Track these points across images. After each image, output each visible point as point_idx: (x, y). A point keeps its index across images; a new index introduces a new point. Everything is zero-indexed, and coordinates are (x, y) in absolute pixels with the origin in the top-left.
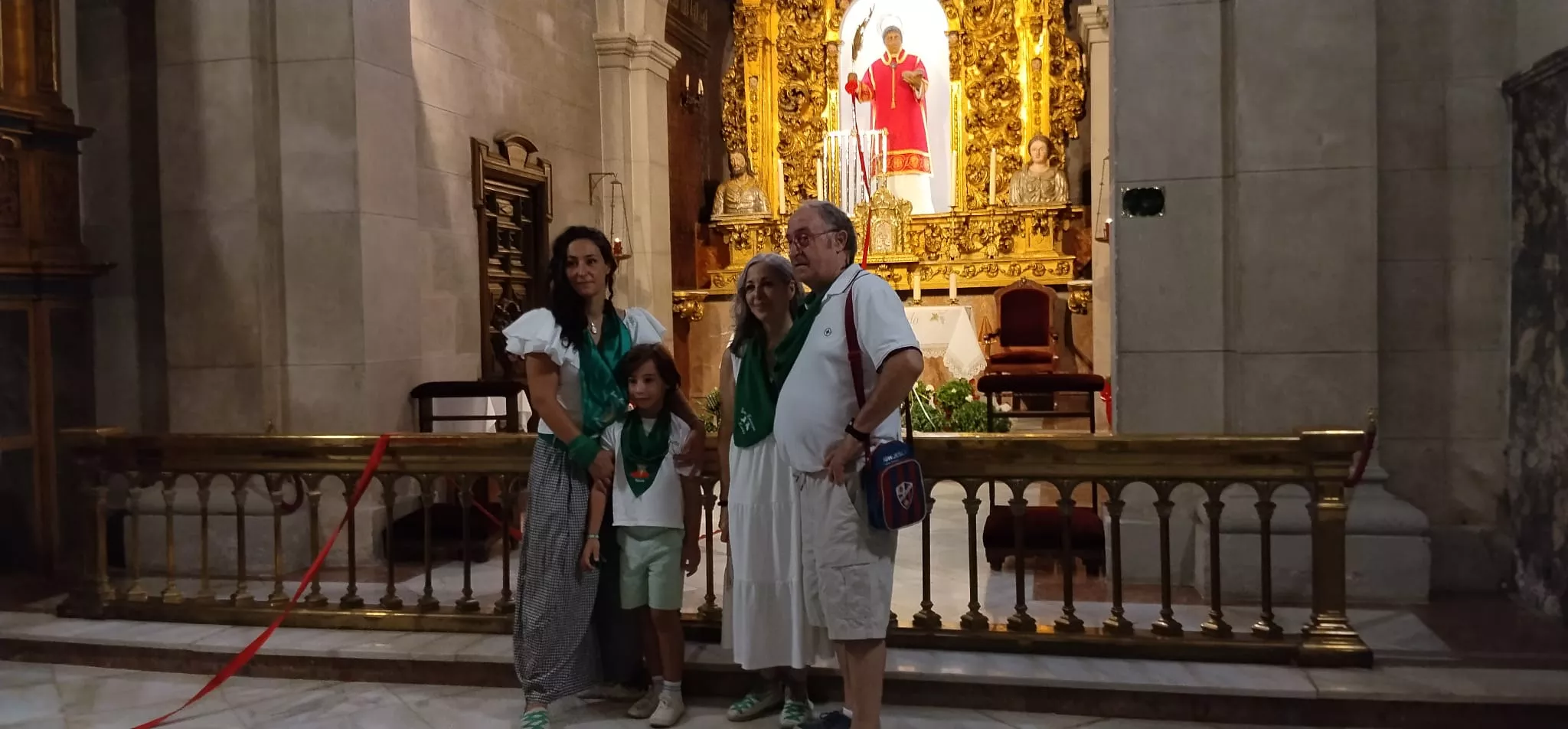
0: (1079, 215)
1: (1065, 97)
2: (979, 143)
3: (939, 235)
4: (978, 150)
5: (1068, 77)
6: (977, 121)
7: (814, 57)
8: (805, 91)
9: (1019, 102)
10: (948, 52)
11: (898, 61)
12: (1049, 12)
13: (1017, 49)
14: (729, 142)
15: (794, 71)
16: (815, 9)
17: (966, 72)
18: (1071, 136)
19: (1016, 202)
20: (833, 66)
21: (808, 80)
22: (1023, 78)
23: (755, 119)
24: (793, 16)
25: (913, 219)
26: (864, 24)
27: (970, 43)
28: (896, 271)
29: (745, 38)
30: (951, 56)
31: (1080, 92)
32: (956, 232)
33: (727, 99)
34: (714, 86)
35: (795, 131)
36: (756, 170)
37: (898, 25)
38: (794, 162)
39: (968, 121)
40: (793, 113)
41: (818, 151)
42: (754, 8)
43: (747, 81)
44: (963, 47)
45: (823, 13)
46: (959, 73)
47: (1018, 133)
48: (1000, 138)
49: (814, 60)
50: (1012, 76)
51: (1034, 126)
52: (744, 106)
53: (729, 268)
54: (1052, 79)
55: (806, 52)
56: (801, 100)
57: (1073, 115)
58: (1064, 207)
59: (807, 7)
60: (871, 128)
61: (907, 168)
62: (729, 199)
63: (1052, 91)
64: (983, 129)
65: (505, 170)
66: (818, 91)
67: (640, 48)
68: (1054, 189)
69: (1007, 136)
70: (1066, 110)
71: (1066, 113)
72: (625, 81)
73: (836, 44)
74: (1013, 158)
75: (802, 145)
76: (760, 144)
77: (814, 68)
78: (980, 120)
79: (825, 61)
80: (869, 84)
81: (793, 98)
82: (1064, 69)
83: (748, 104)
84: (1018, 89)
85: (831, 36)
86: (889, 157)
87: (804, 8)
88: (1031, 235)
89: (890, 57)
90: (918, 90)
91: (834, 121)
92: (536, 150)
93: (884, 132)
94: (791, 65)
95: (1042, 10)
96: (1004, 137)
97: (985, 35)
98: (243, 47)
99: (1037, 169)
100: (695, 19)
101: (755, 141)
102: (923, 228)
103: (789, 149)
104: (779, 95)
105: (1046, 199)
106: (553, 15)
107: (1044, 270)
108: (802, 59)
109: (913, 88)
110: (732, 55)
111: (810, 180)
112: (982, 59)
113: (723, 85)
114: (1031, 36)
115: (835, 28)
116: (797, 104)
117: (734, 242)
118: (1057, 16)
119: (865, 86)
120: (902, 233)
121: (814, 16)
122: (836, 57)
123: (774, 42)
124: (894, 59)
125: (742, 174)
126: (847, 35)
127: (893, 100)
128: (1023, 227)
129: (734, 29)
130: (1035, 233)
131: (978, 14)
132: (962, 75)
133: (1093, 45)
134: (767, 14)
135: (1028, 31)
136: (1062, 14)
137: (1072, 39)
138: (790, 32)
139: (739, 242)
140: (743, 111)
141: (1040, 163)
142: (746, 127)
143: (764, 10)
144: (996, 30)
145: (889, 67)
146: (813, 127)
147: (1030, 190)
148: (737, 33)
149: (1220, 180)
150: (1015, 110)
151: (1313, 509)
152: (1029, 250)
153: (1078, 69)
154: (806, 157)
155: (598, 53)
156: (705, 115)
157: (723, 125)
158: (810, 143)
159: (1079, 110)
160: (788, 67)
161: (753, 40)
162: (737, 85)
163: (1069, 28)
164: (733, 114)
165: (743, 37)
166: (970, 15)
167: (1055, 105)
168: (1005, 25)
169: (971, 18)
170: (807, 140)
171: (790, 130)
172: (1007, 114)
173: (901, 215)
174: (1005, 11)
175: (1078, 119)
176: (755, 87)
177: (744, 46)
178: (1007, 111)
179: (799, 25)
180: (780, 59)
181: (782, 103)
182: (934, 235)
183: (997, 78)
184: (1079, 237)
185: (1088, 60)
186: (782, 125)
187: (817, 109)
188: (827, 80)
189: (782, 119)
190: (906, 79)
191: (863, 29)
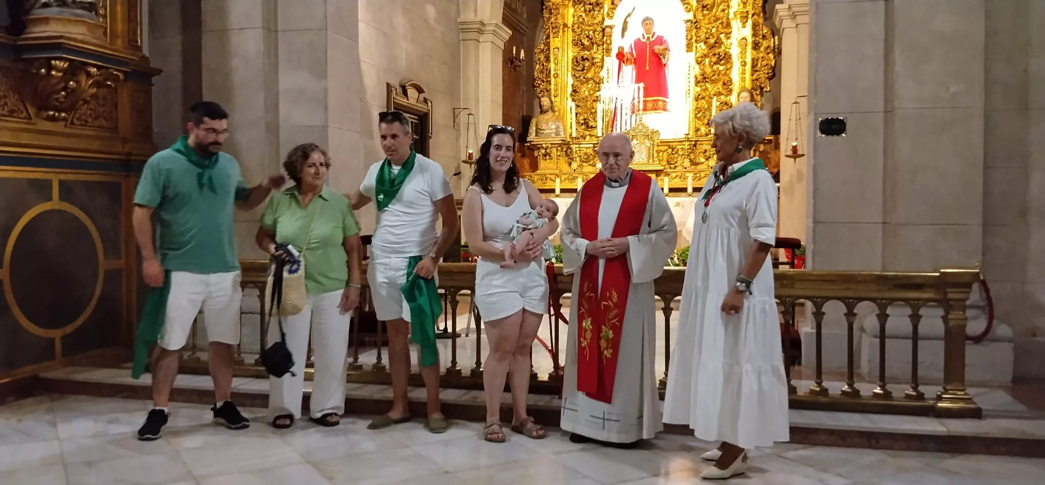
0: (770, 141)
1: (762, 64)
3: (677, 153)
4: (703, 98)
5: (764, 51)
6: (703, 79)
7: (596, 36)
8: (590, 58)
9: (731, 67)
10: (685, 34)
11: (651, 39)
12: (753, 9)
13: (731, 33)
14: (539, 90)
15: (583, 44)
16: (598, 5)
17: (696, 47)
18: (765, 90)
20: (608, 42)
21: (592, 51)
22: (735, 51)
23: (556, 76)
24: (583, 9)
25: (661, 142)
26: (629, 15)
27: (700, 28)
29: (552, 23)
30: (687, 36)
31: (772, 61)
32: (688, 151)
33: (538, 62)
34: (530, 54)
35: (582, 83)
36: (556, 109)
37: (650, 16)
38: (581, 104)
39: (697, 79)
40: (581, 72)
41: (597, 97)
42: (558, 4)
43: (552, 50)
44: (695, 30)
45: (602, 7)
46: (692, 48)
47: (730, 87)
48: (718, 90)
49: (596, 38)
50: (727, 50)
51: (741, 83)
52: (549, 67)
53: (538, 172)
54: (754, 52)
55: (591, 33)
56: (587, 64)
57: (767, 76)
59: (593, 3)
60: (632, 83)
61: (655, 109)
62: (539, 127)
63: (753, 60)
64: (707, 84)
65: (405, 104)
66: (598, 58)
67: (487, 28)
69: (723, 89)
70: (762, 73)
71: (763, 75)
72: (477, 48)
73: (611, 27)
74: (726, 104)
75: (587, 93)
76: (559, 92)
77: (596, 43)
78: (705, 78)
79: (603, 38)
80: (631, 54)
81: (582, 62)
82: (762, 46)
83: (552, 66)
84: (731, 59)
85: (607, 22)
86: (644, 101)
87: (590, 4)
89: (646, 36)
90: (664, 58)
91: (608, 78)
92: (424, 92)
93: (642, 85)
94: (581, 41)
95: (748, 7)
96: (721, 89)
97: (710, 23)
98: (258, 21)
100: (519, 10)
101: (556, 90)
102: (666, 148)
103: (578, 96)
104: (573, 60)
106: (434, 5)
108: (588, 37)
109: (661, 57)
110: (542, 34)
111: (591, 116)
112: (707, 38)
113: (536, 53)
114: (740, 24)
115: (610, 17)
116: (584, 66)
117: (541, 156)
118: (757, 11)
119: (629, 56)
120: (653, 151)
121: (597, 9)
122: (610, 36)
123: (570, 25)
124: (648, 38)
125: (548, 111)
126: (616, 22)
127: (647, 64)
129: (543, 18)
131: (705, 9)
132: (694, 49)
133: (785, 30)
134: (566, 8)
135: (739, 20)
136: (761, 10)
137: (767, 27)
138: (581, 20)
139: (545, 155)
140: (548, 70)
142: (550, 81)
143: (564, 5)
144: (717, 20)
145: (645, 43)
146: (594, 81)
148: (546, 20)
149: (882, 114)
150: (728, 72)
151: (945, 319)
153: (772, 45)
154: (590, 101)
155: (461, 31)
156: (524, 73)
157: (535, 80)
158: (592, 92)
159: (771, 73)
160: (579, 42)
161: (556, 24)
162: (545, 54)
163: (765, 19)
164: (542, 72)
165: (550, 22)
166: (700, 10)
167: (755, 69)
168: (723, 18)
169: (700, 12)
170: (590, 89)
171: (579, 83)
172: (723, 75)
173: (653, 139)
174: (723, 8)
175: (770, 79)
176: (557, 55)
177: (551, 28)
178: (723, 73)
179: (587, 15)
180: (573, 37)
181: (574, 65)
182: (673, 152)
183: (717, 51)
184: (769, 156)
185: (780, 40)
186: (574, 80)
187: (597, 70)
188: (604, 51)
189: (574, 76)
190: (656, 51)
191: (629, 18)
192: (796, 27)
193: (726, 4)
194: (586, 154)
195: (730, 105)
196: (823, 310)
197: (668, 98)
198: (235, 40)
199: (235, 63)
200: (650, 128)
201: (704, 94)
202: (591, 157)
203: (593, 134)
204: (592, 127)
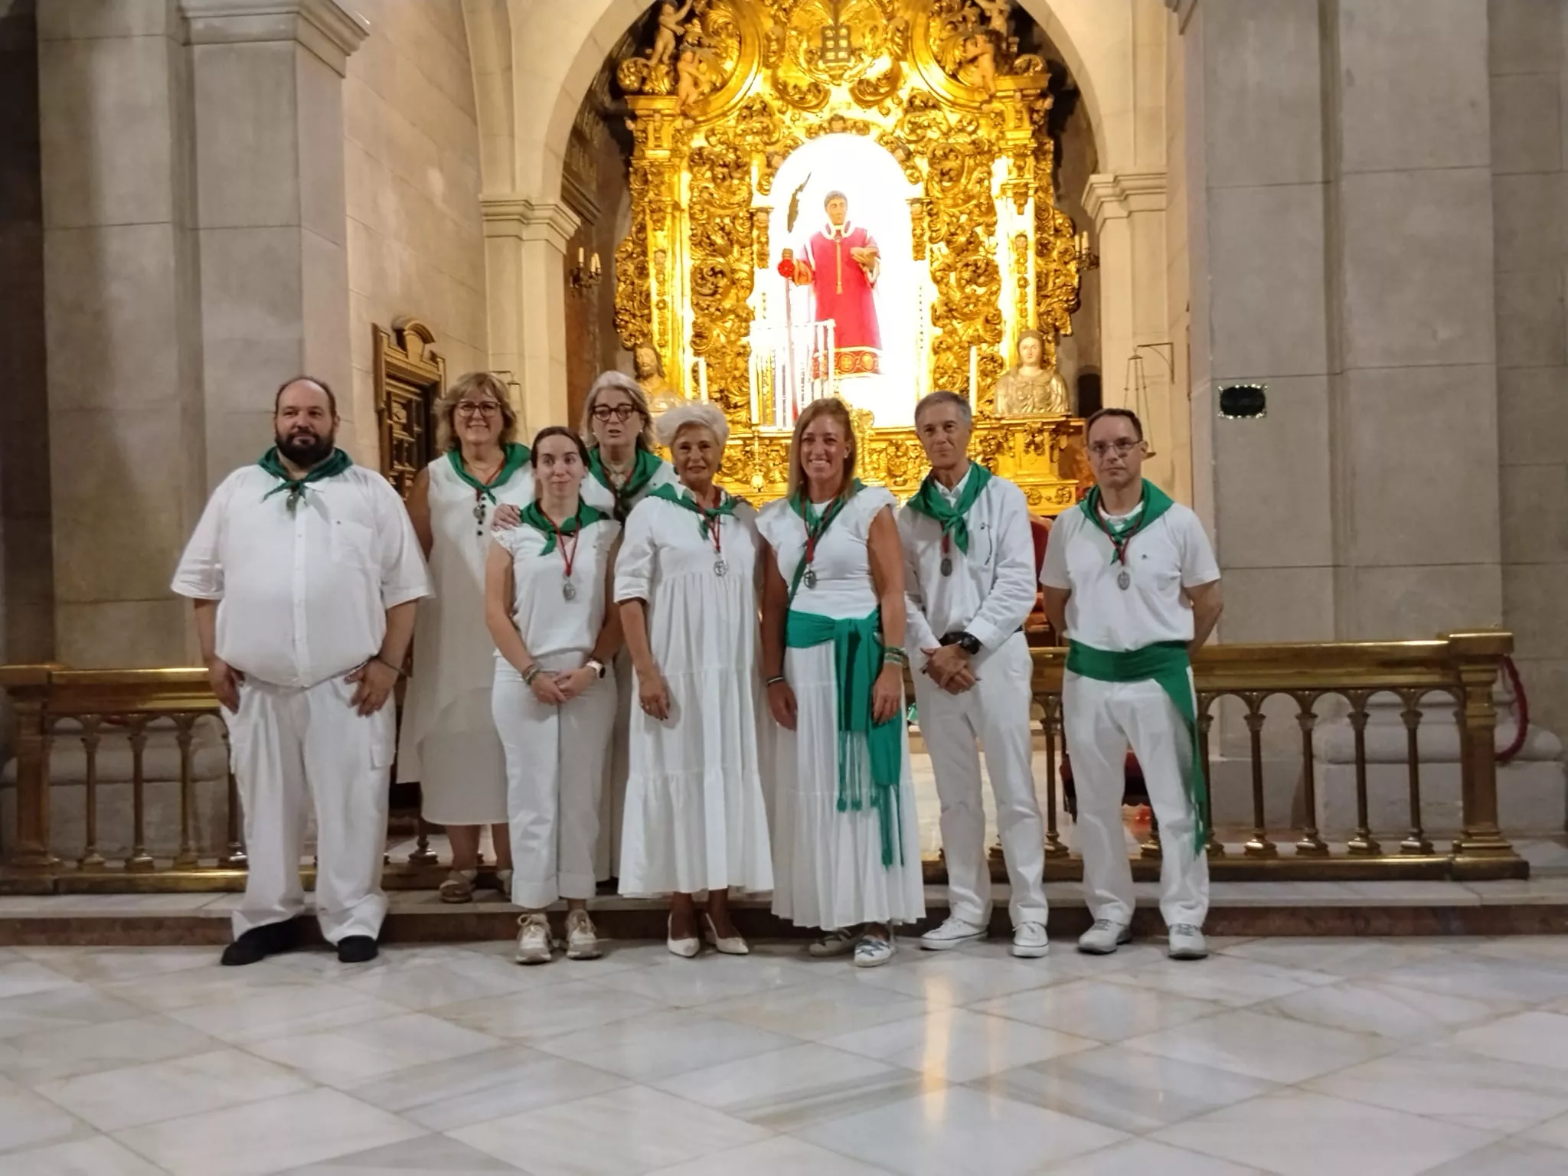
0: (1078, 430)
1: (1054, 283)
2: (950, 340)
3: (905, 454)
4: (949, 348)
5: (1059, 258)
6: (944, 314)
7: (737, 227)
8: (726, 270)
9: (999, 289)
10: (910, 226)
11: (844, 235)
12: (1035, 178)
13: (995, 223)
14: (625, 334)
15: (712, 244)
16: (738, 166)
17: (931, 251)
18: (1062, 332)
19: (1003, 413)
20: (763, 239)
21: (730, 256)
22: (1004, 259)
23: (662, 306)
24: (708, 174)
25: (878, 434)
26: (801, 188)
27: (937, 214)
29: (650, 202)
30: (914, 230)
31: (1073, 277)
33: (622, 278)
34: (607, 262)
35: (713, 321)
36: (665, 370)
37: (839, 189)
38: (713, 361)
39: (936, 311)
40: (711, 298)
41: (744, 347)
42: (661, 164)
43: (651, 255)
44: (928, 219)
45: (748, 172)
46: (924, 253)
47: (998, 327)
48: (976, 333)
49: (738, 231)
50: (990, 256)
51: (1020, 318)
52: (645, 288)
54: (1040, 261)
55: (727, 220)
56: (723, 282)
57: (1066, 305)
58: (1064, 419)
59: (730, 163)
60: (810, 319)
61: (859, 370)
63: (1039, 275)
64: (955, 322)
65: (403, 366)
66: (742, 271)
67: (537, 213)
68: (1050, 397)
69: (986, 331)
70: (1056, 300)
71: (1057, 304)
72: (518, 253)
73: (766, 211)
74: (993, 359)
75: (723, 339)
76: (669, 337)
77: (738, 242)
78: (951, 310)
79: (751, 232)
80: (807, 263)
81: (711, 279)
82: (1054, 249)
83: (653, 284)
84: (997, 273)
85: (758, 201)
86: (838, 356)
87: (725, 165)
88: (1023, 454)
89: (834, 229)
90: (871, 271)
91: (763, 309)
92: (433, 341)
93: (831, 324)
94: (708, 238)
95: (1027, 176)
96: (981, 332)
97: (955, 205)
98: (163, 210)
99: (1029, 372)
100: (585, 177)
101: (663, 333)
102: (883, 445)
103: (707, 345)
104: (693, 274)
105: (1041, 409)
106: (441, 170)
107: (1040, 498)
108: (722, 229)
109: (865, 269)
110: (628, 223)
111: (735, 384)
112: (953, 234)
113: (617, 261)
114: (1015, 208)
115: (764, 190)
116: (717, 287)
118: (1044, 183)
119: (803, 266)
120: (863, 451)
121: (736, 175)
122: (766, 228)
123: (685, 204)
124: (838, 232)
125: (651, 375)
126: (777, 200)
127: (839, 283)
128: (1011, 444)
129: (630, 189)
130: (1027, 452)
131: (946, 178)
132: (928, 254)
133: (1108, 222)
134: (675, 171)
135: (1011, 200)
136: (1050, 181)
137: (1062, 212)
138: (706, 195)
140: (644, 295)
141: (1031, 365)
142: (650, 314)
143: (673, 166)
144: (969, 199)
145: (833, 243)
146: (738, 316)
147: (1021, 398)
148: (635, 195)
149: (1325, 379)
150: (993, 298)
151: (1461, 720)
152: (1020, 472)
153: (1077, 249)
154: (730, 355)
155: (485, 218)
156: (595, 299)
157: (617, 313)
158: (733, 337)
159: (1073, 300)
160: (704, 239)
161: (659, 204)
162: (636, 261)
163: (1059, 198)
164: (631, 298)
165: (646, 200)
166: (937, 179)
167: (1043, 293)
168: (980, 194)
169: (937, 183)
170: (730, 332)
171: (707, 320)
172: (984, 304)
173: (861, 429)
174: (981, 176)
175: (1071, 311)
176: (663, 264)
177: (648, 211)
178: (984, 299)
179: (717, 186)
180: (692, 229)
181: (697, 284)
182: (899, 454)
183: (972, 259)
184: (1078, 457)
185: (1094, 240)
186: (696, 313)
187: (741, 294)
188: (755, 256)
189: (696, 305)
190: (857, 258)
191: (799, 193)
192: (1129, 217)
193: (985, 169)
195: (1000, 362)
196: (1262, 711)
197: (880, 348)
198: (115, 246)
199: (116, 290)
202: (740, 465)
203: (738, 419)
204: (736, 406)
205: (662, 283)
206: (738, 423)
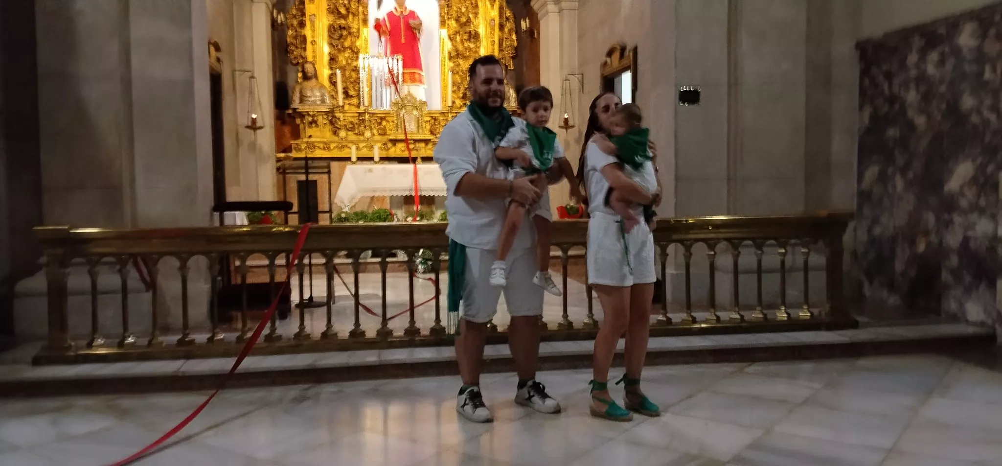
1: (506, 44)
3: (439, 124)
4: (457, 73)
5: (508, 32)
6: (456, 56)
8: (346, 26)
9: (480, 45)
11: (404, 14)
13: (479, 12)
14: (292, 56)
15: (339, 13)
17: (448, 24)
20: (364, 12)
21: (348, 20)
22: (482, 30)
23: (313, 43)
25: (429, 113)
27: (451, 7)
28: (417, 145)
33: (290, 27)
35: (339, 50)
39: (450, 55)
40: (338, 41)
41: (355, 67)
43: (307, 17)
44: (447, 8)
46: (444, 25)
49: (352, 7)
50: (476, 29)
52: (304, 34)
53: (303, 140)
54: (500, 33)
56: (345, 33)
57: (511, 56)
61: (413, 82)
62: (304, 94)
63: (499, 40)
66: (354, 28)
71: (508, 54)
75: (344, 62)
77: (352, 13)
78: (458, 54)
79: (359, 8)
80: (386, 26)
81: (338, 31)
82: (506, 27)
83: (307, 32)
84: (479, 35)
86: (403, 73)
89: (399, 10)
90: (419, 33)
91: (365, 48)
93: (400, 57)
94: (338, 10)
102: (430, 119)
103: (336, 64)
104: (329, 28)
108: (345, 5)
109: (416, 31)
112: (459, 17)
114: (489, 6)
116: (341, 35)
117: (306, 123)
119: (384, 27)
120: (422, 121)
122: (366, 7)
124: (401, 12)
125: (312, 78)
127: (403, 38)
132: (446, 25)
135: (488, 2)
137: (510, 10)
139: (311, 123)
140: (302, 37)
142: (306, 47)
145: (399, 17)
146: (353, 51)
149: (727, 87)
150: (478, 49)
157: (288, 45)
158: (350, 61)
159: (515, 53)
160: (335, 10)
162: (299, 20)
164: (295, 38)
170: (348, 59)
171: (336, 52)
172: (473, 52)
173: (421, 110)
176: (313, 21)
178: (473, 50)
180: (328, 5)
181: (331, 33)
182: (436, 123)
183: (468, 30)
185: (536, 22)
186: (330, 48)
187: (354, 39)
188: (360, 21)
189: (331, 44)
190: (412, 26)
192: (559, 12)
194: (351, 123)
197: (421, 70)
200: (418, 99)
201: (457, 69)
203: (352, 103)
204: (352, 96)
205: (313, 31)
206: (353, 105)
